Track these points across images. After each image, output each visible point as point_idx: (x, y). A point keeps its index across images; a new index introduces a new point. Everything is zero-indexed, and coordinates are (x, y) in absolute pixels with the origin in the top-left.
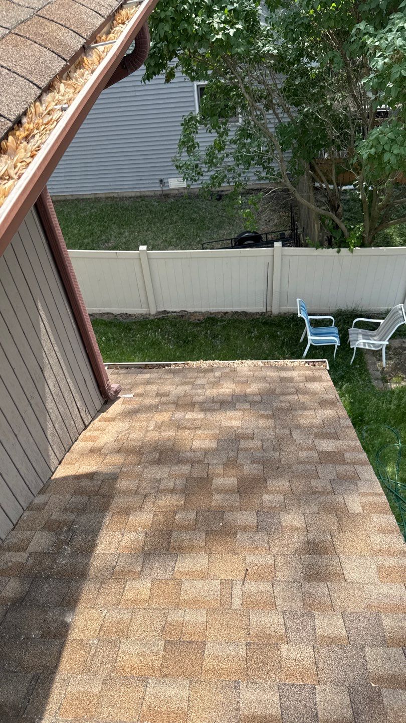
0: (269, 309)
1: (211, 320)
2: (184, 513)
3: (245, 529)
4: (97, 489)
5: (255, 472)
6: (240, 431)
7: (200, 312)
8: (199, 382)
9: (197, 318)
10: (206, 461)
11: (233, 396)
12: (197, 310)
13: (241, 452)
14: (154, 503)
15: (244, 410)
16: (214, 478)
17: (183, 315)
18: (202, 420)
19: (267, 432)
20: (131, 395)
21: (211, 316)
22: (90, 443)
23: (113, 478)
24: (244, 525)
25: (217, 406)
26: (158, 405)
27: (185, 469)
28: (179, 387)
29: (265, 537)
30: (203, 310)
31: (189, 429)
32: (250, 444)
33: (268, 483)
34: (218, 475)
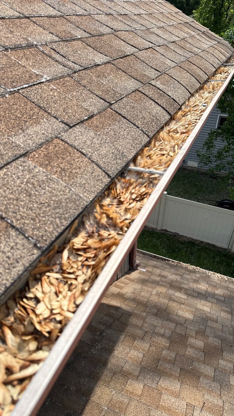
0: (230, 247)
1: (192, 243)
2: (168, 352)
3: (206, 377)
4: (119, 317)
5: (216, 343)
6: (209, 315)
7: (186, 237)
8: (185, 276)
9: (183, 239)
10: (185, 325)
11: (206, 292)
12: (185, 235)
13: (208, 328)
14: (151, 338)
15: (212, 303)
16: (189, 337)
17: (176, 235)
18: (185, 300)
19: (226, 322)
20: (145, 270)
21: (193, 241)
22: (118, 289)
23: (129, 314)
24: (206, 374)
25: (196, 294)
26: (159, 281)
27: (172, 325)
28: (173, 275)
29: (218, 387)
30: (189, 236)
31: (177, 302)
32: (215, 325)
33: (224, 353)
34: (192, 337)
